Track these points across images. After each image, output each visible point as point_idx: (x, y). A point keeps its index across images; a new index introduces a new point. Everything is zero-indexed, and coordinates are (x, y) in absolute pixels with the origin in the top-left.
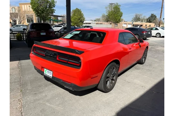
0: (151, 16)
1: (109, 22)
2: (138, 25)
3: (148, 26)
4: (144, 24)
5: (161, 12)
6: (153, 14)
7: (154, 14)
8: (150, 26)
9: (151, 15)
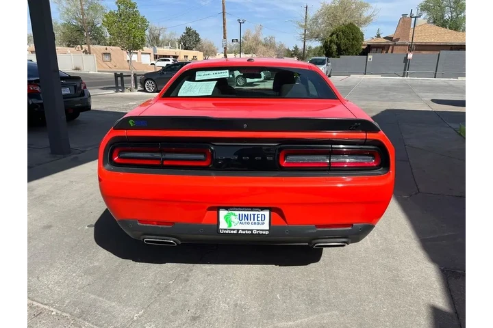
0: (187, 33)
1: (79, 46)
2: (169, 56)
3: (190, 58)
4: (180, 53)
5: (224, 24)
6: (190, 30)
7: (194, 29)
8: (195, 58)
9: (185, 32)
